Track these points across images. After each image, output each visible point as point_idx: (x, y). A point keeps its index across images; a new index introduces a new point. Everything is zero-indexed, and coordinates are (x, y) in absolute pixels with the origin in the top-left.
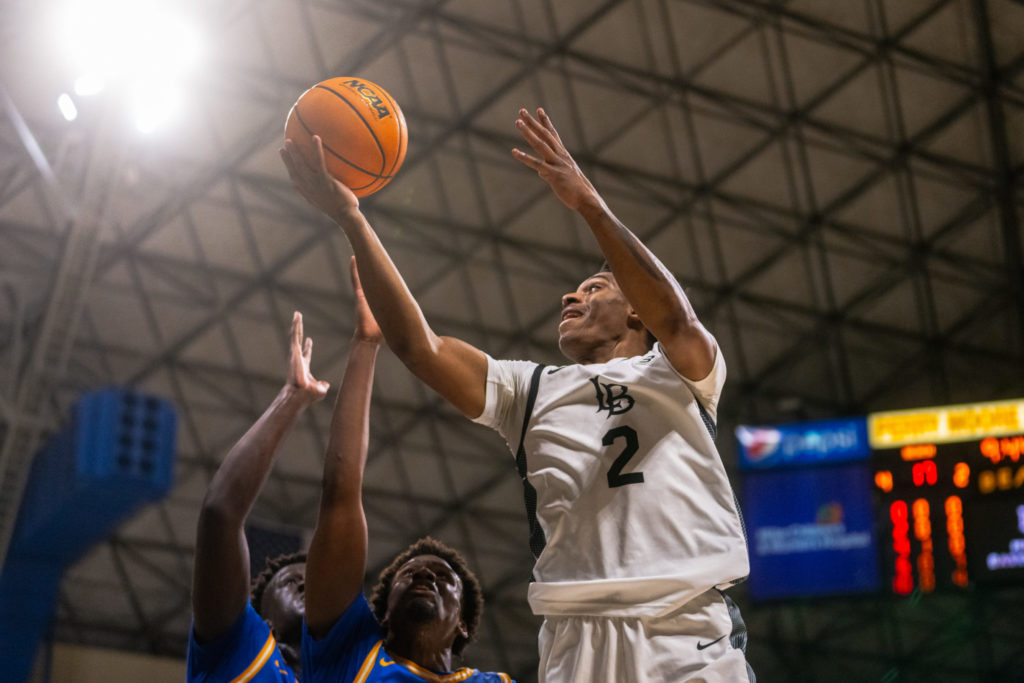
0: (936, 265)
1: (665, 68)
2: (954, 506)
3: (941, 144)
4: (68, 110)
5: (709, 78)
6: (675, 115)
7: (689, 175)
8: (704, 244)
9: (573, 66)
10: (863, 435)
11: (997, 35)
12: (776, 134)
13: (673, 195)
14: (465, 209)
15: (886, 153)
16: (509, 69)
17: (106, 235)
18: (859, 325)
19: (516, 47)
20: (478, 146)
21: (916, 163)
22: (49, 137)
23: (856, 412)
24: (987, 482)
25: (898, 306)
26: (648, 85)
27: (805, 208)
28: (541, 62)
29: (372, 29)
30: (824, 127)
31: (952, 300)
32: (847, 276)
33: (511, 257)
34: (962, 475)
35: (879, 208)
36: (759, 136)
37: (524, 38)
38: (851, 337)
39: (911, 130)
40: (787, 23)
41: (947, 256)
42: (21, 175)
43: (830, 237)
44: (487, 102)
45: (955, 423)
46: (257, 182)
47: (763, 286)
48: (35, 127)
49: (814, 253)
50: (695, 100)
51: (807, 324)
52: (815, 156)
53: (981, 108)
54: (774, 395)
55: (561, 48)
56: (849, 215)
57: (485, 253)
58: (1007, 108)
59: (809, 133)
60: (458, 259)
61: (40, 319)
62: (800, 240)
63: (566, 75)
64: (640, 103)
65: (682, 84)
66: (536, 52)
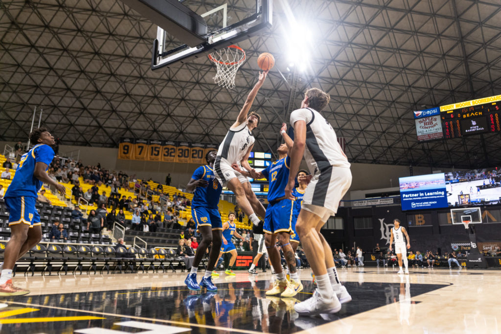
0: (451, 76)
1: (395, 47)
2: (458, 121)
3: (451, 53)
4: (288, 70)
5: (404, 47)
6: (397, 55)
7: (401, 66)
8: (405, 79)
9: (377, 49)
10: (439, 110)
11: (462, 29)
12: (418, 56)
13: (399, 70)
14: (359, 78)
15: (440, 56)
16: (365, 51)
17: (297, 90)
18: (436, 90)
19: (367, 47)
20: (361, 66)
21: (446, 57)
22: (285, 74)
23: (437, 106)
24: (464, 116)
25: (445, 85)
26: (392, 50)
27: (424, 69)
28: (371, 49)
29: (340, 48)
30: (427, 53)
31: (455, 83)
32: (434, 81)
33: (368, 85)
34: (459, 115)
35: (440, 67)
36: (415, 56)
37: (367, 45)
38: (435, 92)
39: (445, 52)
40: (418, 34)
41: (453, 74)
42: (282, 82)
43: (430, 74)
44: (362, 58)
45: (456, 106)
46: (322, 78)
47: (416, 85)
48: (283, 73)
49: (426, 77)
50: (401, 52)
51: (426, 91)
52: (425, 59)
53: (460, 45)
54: (420, 105)
55: (375, 46)
56: (433, 69)
57: (364, 85)
58: (465, 44)
59: (424, 55)
60: (359, 87)
61: (288, 106)
62: (424, 75)
63: (376, 50)
64: (391, 54)
65: (399, 49)
66: (370, 47)
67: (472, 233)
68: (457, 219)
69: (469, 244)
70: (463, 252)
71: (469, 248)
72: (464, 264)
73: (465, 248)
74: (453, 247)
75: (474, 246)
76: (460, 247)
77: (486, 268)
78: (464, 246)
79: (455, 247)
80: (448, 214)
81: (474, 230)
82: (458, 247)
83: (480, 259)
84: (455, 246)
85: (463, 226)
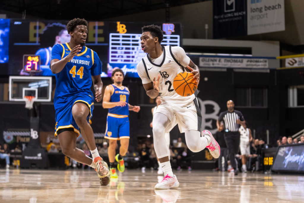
67: (35, 115)
68: (17, 94)
69: (27, 134)
70: (20, 145)
71: (28, 140)
72: (17, 163)
73: (22, 140)
74: (5, 138)
75: (34, 135)
76: (15, 137)
77: (46, 168)
78: (23, 137)
79: (9, 138)
80: (5, 85)
81: (38, 112)
82: (12, 138)
83: (40, 155)
84: (9, 136)
85: (24, 104)
